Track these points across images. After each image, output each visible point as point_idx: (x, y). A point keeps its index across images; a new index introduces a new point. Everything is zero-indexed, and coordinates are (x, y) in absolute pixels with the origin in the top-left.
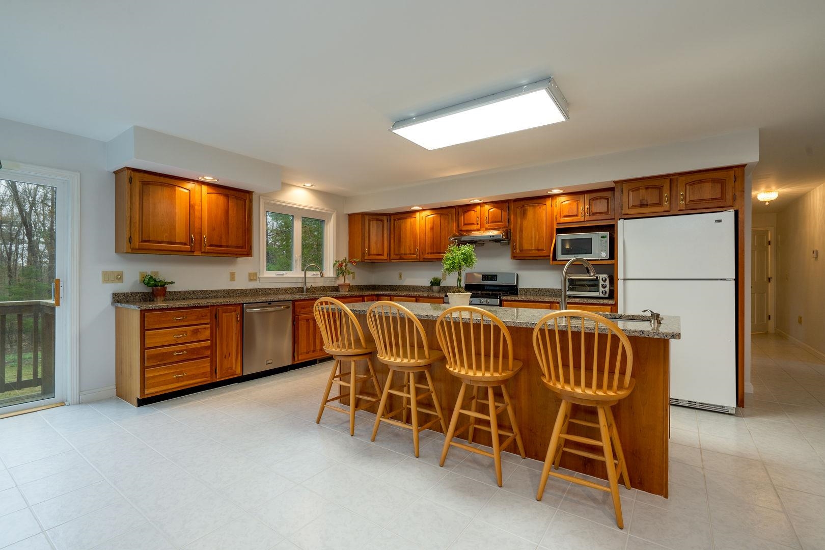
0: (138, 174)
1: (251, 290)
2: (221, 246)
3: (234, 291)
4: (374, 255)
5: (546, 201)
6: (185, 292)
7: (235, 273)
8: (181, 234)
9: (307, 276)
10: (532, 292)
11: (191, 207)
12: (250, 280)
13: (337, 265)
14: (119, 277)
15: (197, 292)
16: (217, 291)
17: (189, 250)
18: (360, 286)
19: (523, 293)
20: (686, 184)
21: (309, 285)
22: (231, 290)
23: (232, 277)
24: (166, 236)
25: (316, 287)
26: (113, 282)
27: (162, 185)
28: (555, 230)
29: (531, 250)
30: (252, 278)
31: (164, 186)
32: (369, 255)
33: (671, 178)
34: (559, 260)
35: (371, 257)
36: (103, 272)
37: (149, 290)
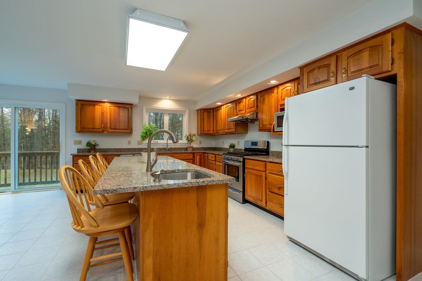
0: (79, 102)
1: (138, 148)
2: (116, 129)
3: (130, 149)
4: (206, 131)
5: (274, 90)
6: (107, 149)
7: (130, 141)
8: (98, 125)
9: (168, 142)
10: (276, 154)
11: (102, 113)
12: (138, 144)
13: (186, 137)
14: (80, 143)
15: (112, 149)
16: (121, 149)
17: (101, 131)
18: (204, 148)
19: (271, 154)
20: (348, 58)
21: (169, 147)
22: (128, 149)
23: (129, 143)
24: (91, 126)
25: (175, 148)
26: (78, 144)
27: (90, 105)
28: (279, 109)
29: (267, 125)
30: (139, 143)
31: (91, 105)
32: (204, 131)
33: (336, 55)
34: (277, 132)
35: (205, 132)
36: (74, 140)
37: (89, 148)
